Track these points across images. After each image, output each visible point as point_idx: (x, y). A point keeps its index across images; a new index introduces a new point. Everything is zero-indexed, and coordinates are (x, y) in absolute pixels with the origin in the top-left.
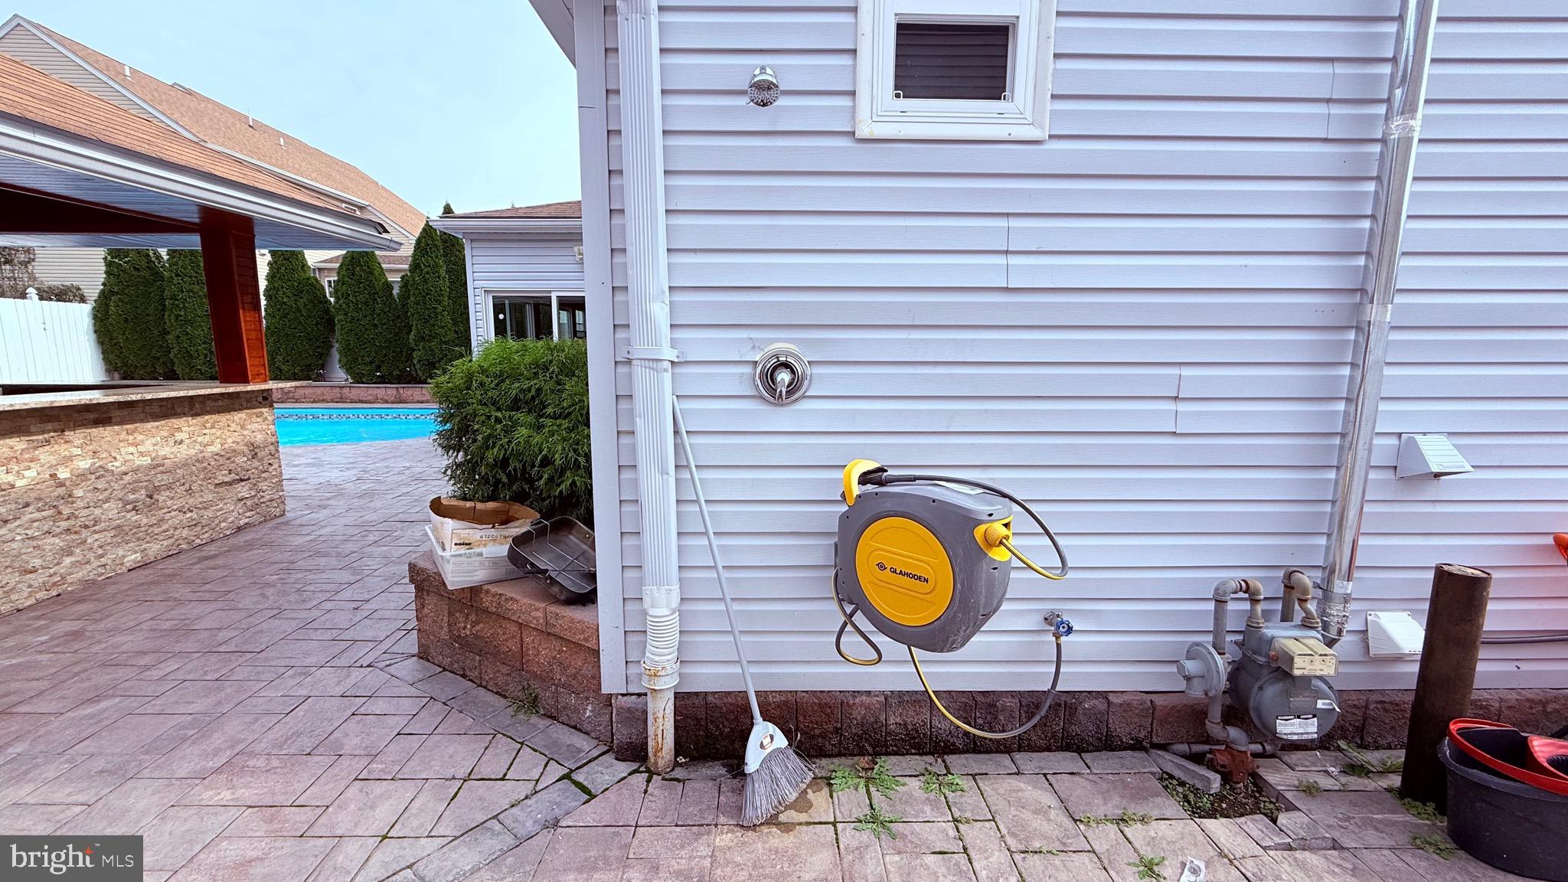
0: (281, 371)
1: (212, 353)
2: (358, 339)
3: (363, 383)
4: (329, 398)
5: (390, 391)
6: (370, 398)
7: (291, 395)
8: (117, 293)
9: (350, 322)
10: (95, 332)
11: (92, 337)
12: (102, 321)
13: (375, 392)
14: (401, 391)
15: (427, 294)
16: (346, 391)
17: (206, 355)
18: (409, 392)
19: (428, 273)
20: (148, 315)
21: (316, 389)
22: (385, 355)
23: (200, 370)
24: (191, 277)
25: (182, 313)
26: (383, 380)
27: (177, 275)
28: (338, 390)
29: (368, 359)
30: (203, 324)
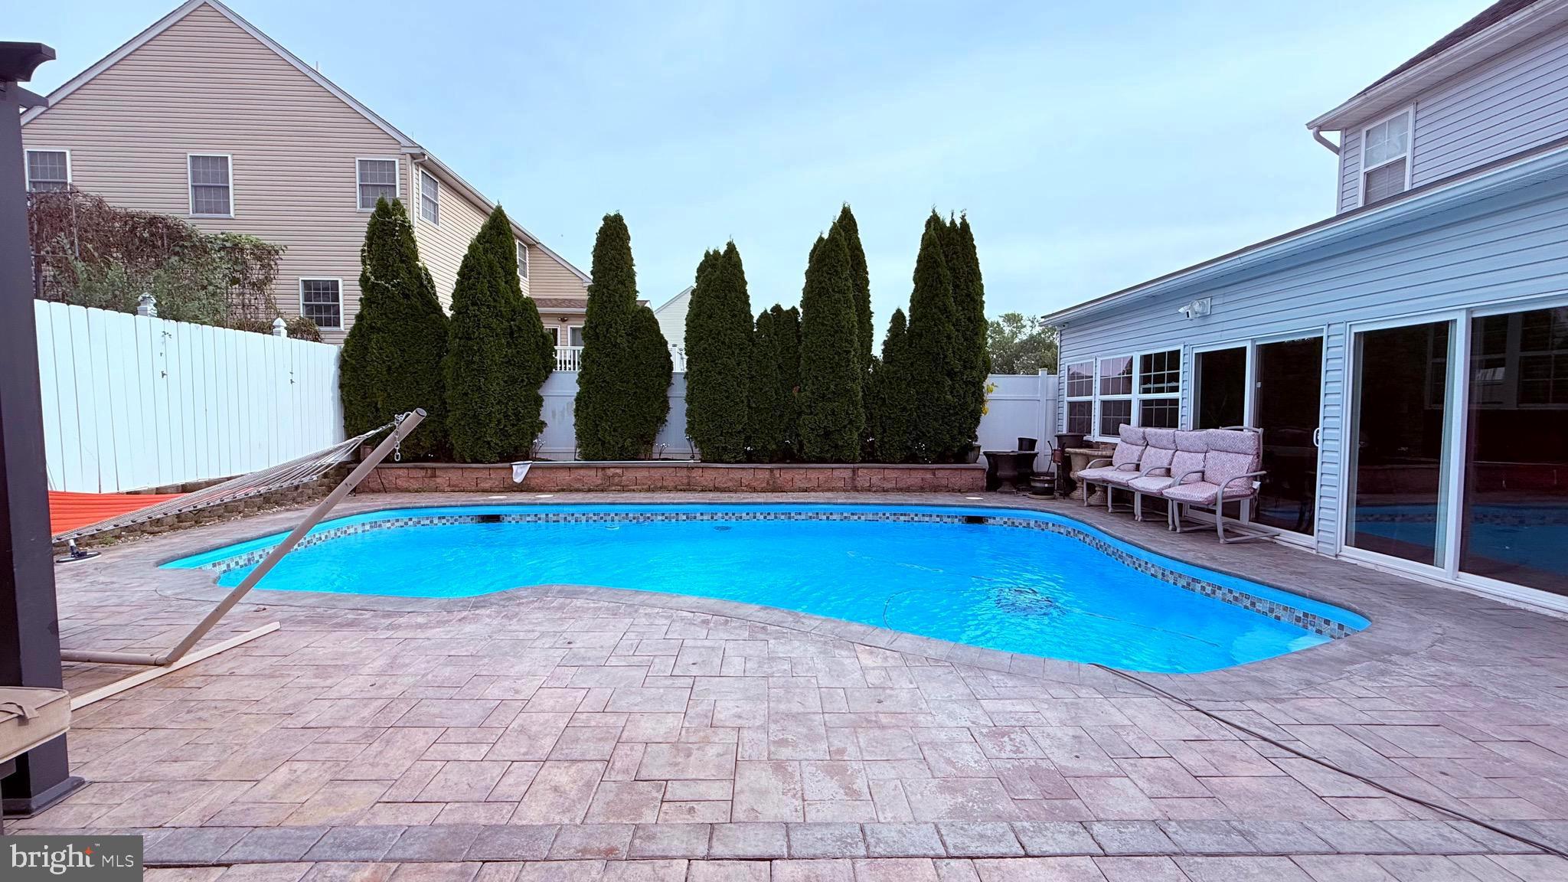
0: (603, 443)
1: (506, 416)
2: (727, 398)
3: (722, 462)
4: (672, 484)
5: (761, 473)
6: (730, 484)
7: (617, 480)
8: (379, 330)
9: (720, 373)
10: (341, 386)
11: (337, 392)
12: (354, 369)
13: (737, 475)
14: (777, 473)
15: (836, 332)
16: (696, 474)
17: (499, 421)
18: (788, 475)
19: (838, 301)
20: (418, 362)
21: (652, 471)
22: (761, 421)
23: (488, 443)
24: (488, 307)
25: (476, 358)
26: (750, 458)
27: (473, 304)
28: (684, 473)
29: (739, 427)
30: (498, 374)
